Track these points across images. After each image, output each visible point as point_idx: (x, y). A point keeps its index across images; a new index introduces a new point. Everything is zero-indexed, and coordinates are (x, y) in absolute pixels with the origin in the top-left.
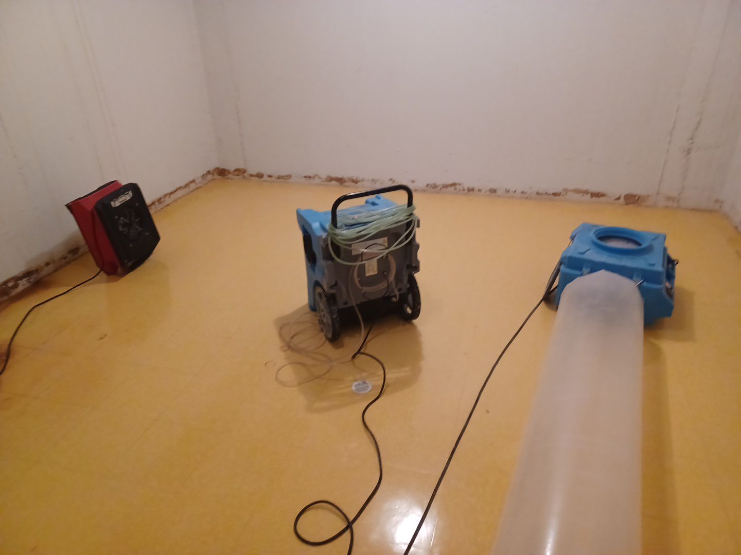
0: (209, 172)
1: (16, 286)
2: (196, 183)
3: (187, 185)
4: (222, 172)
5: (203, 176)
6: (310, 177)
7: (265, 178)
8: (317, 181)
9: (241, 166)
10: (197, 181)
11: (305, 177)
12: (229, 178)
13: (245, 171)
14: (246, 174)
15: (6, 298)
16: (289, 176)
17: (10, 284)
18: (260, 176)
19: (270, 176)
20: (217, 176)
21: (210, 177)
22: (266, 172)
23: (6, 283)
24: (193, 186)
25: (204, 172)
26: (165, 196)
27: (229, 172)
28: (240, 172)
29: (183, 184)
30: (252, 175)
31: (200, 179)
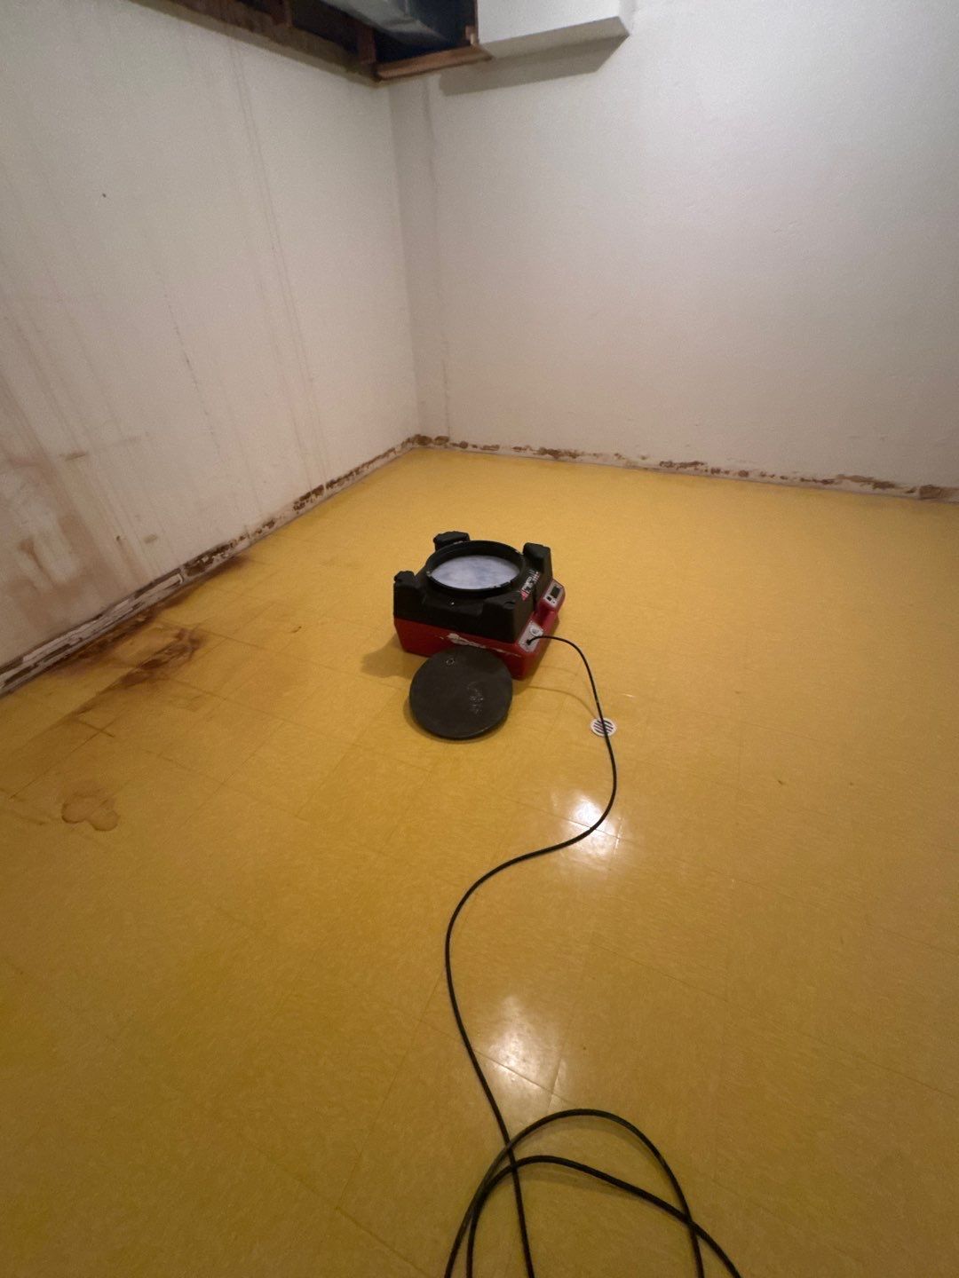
0: (409, 440)
1: (210, 561)
2: (395, 452)
3: (386, 455)
4: (422, 441)
5: (403, 445)
6: (520, 449)
7: (470, 448)
8: (529, 453)
9: (443, 434)
10: (396, 450)
11: (515, 448)
12: (429, 448)
13: (447, 439)
14: (448, 444)
15: (200, 574)
16: (497, 447)
17: (205, 560)
18: (464, 445)
19: (475, 446)
20: (416, 445)
21: (410, 445)
22: (471, 441)
23: (200, 557)
24: (392, 455)
25: (404, 439)
26: (363, 465)
27: (430, 440)
28: (442, 441)
29: (381, 452)
30: (455, 445)
31: (400, 447)
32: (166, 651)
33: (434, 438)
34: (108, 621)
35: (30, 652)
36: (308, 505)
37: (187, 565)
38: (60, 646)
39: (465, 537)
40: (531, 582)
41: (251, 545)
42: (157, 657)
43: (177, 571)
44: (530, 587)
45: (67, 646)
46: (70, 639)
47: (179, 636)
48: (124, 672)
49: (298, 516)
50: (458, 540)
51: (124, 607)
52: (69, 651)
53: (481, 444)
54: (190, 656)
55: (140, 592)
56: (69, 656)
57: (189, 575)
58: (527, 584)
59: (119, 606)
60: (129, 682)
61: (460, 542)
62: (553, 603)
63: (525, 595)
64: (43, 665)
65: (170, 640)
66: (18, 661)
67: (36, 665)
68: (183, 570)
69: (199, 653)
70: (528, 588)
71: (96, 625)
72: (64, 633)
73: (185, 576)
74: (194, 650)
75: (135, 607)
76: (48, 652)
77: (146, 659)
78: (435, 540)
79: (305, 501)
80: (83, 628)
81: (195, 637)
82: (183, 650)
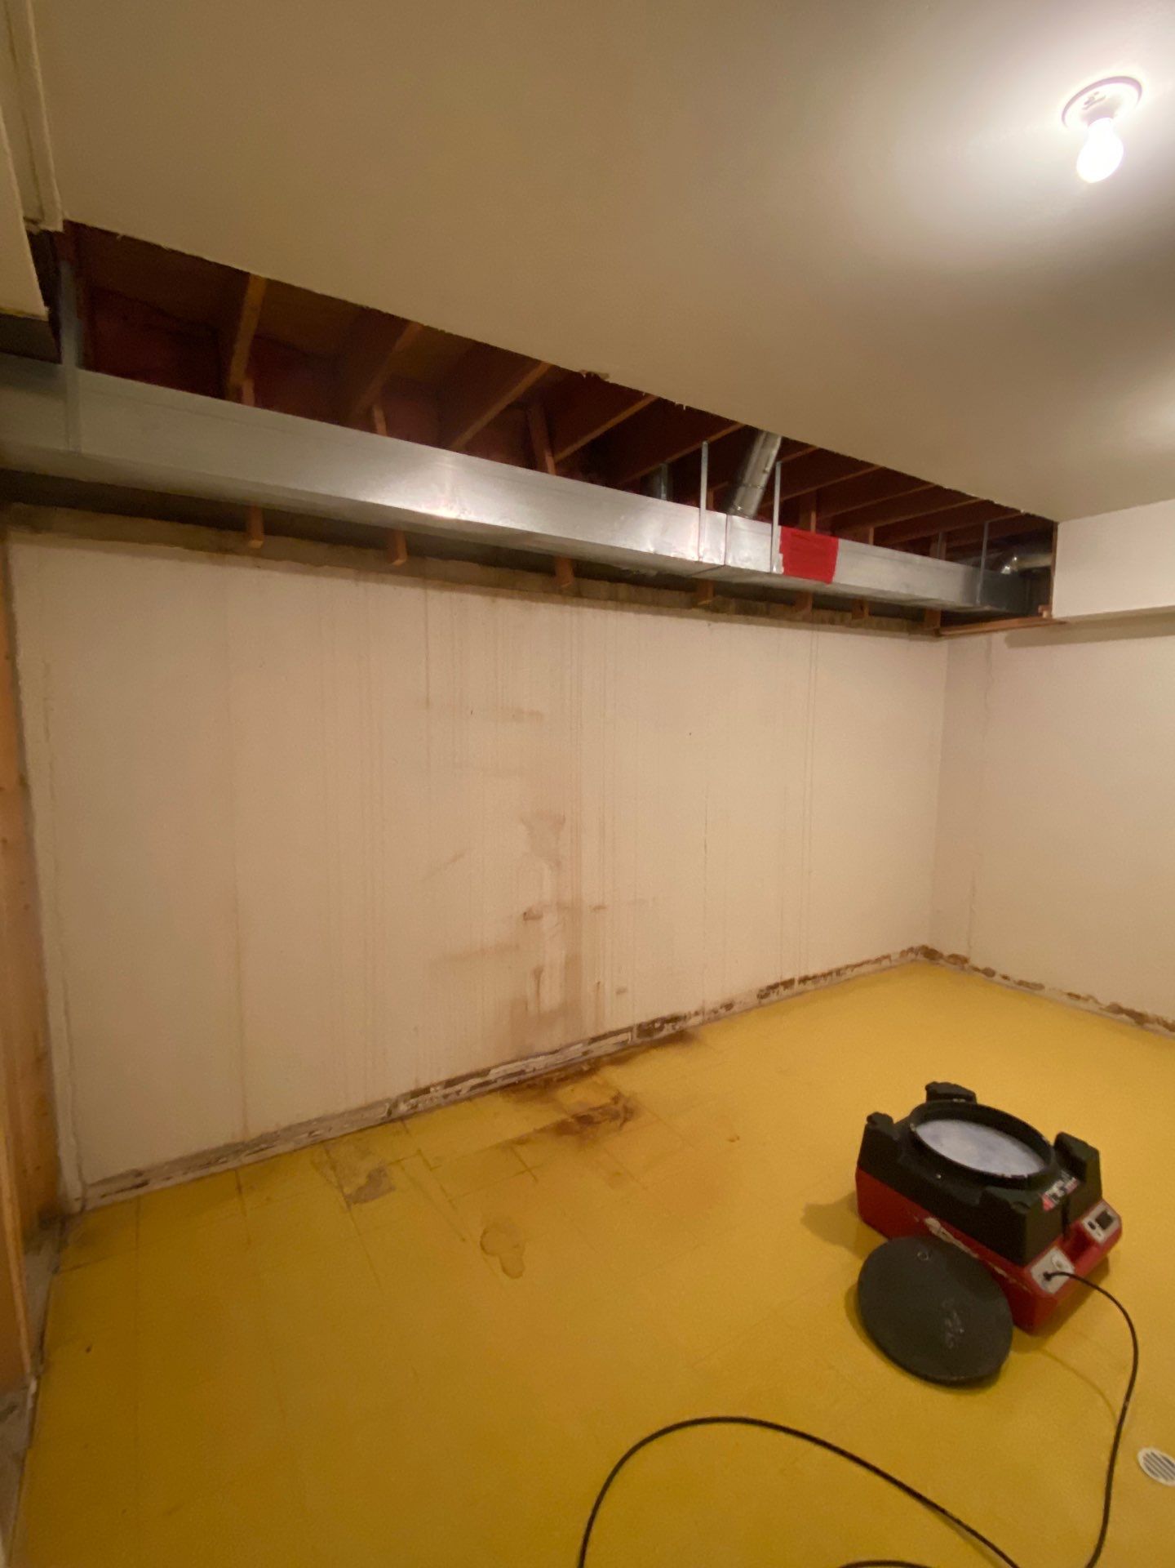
0: (911, 950)
1: (661, 1029)
2: (890, 960)
3: (878, 960)
4: (930, 954)
5: (903, 953)
6: (1078, 997)
7: (997, 978)
8: (1091, 1005)
9: (961, 951)
10: (892, 958)
11: (1070, 995)
12: (938, 964)
13: (965, 960)
14: (966, 966)
15: (648, 1039)
16: (1041, 987)
17: (657, 1025)
18: (989, 973)
19: (1005, 978)
20: (921, 957)
21: (911, 956)
22: (1001, 970)
23: (653, 1022)
24: (885, 963)
25: (905, 948)
26: (847, 967)
27: (941, 956)
28: (959, 961)
29: (873, 957)
30: (977, 969)
31: (898, 956)
32: (600, 1111)
33: (946, 953)
34: (558, 1059)
35: (496, 1066)
36: (773, 997)
37: (640, 1026)
38: (518, 1070)
39: (970, 1097)
40: (1062, 1189)
41: (703, 1024)
42: (591, 1113)
43: (629, 1029)
44: (1060, 1194)
45: (522, 1072)
46: (527, 1066)
47: (616, 1099)
48: (559, 1117)
49: (761, 1005)
50: (959, 1096)
51: (576, 1051)
52: (522, 1077)
53: (1017, 975)
54: (622, 1125)
55: (594, 1040)
56: (521, 1082)
57: (638, 1036)
58: (1055, 1189)
59: (572, 1048)
60: (561, 1129)
61: (963, 1101)
62: (1099, 1235)
63: (1049, 1204)
64: (500, 1083)
65: (606, 1100)
66: (486, 1072)
67: (495, 1081)
68: (635, 1030)
69: (630, 1125)
70: (1054, 1196)
71: (551, 1059)
72: (527, 1058)
73: (635, 1036)
74: (626, 1120)
75: (585, 1053)
76: (509, 1072)
77: (581, 1111)
78: (928, 1088)
79: (771, 991)
80: (541, 1058)
81: (629, 1105)
82: (615, 1116)
